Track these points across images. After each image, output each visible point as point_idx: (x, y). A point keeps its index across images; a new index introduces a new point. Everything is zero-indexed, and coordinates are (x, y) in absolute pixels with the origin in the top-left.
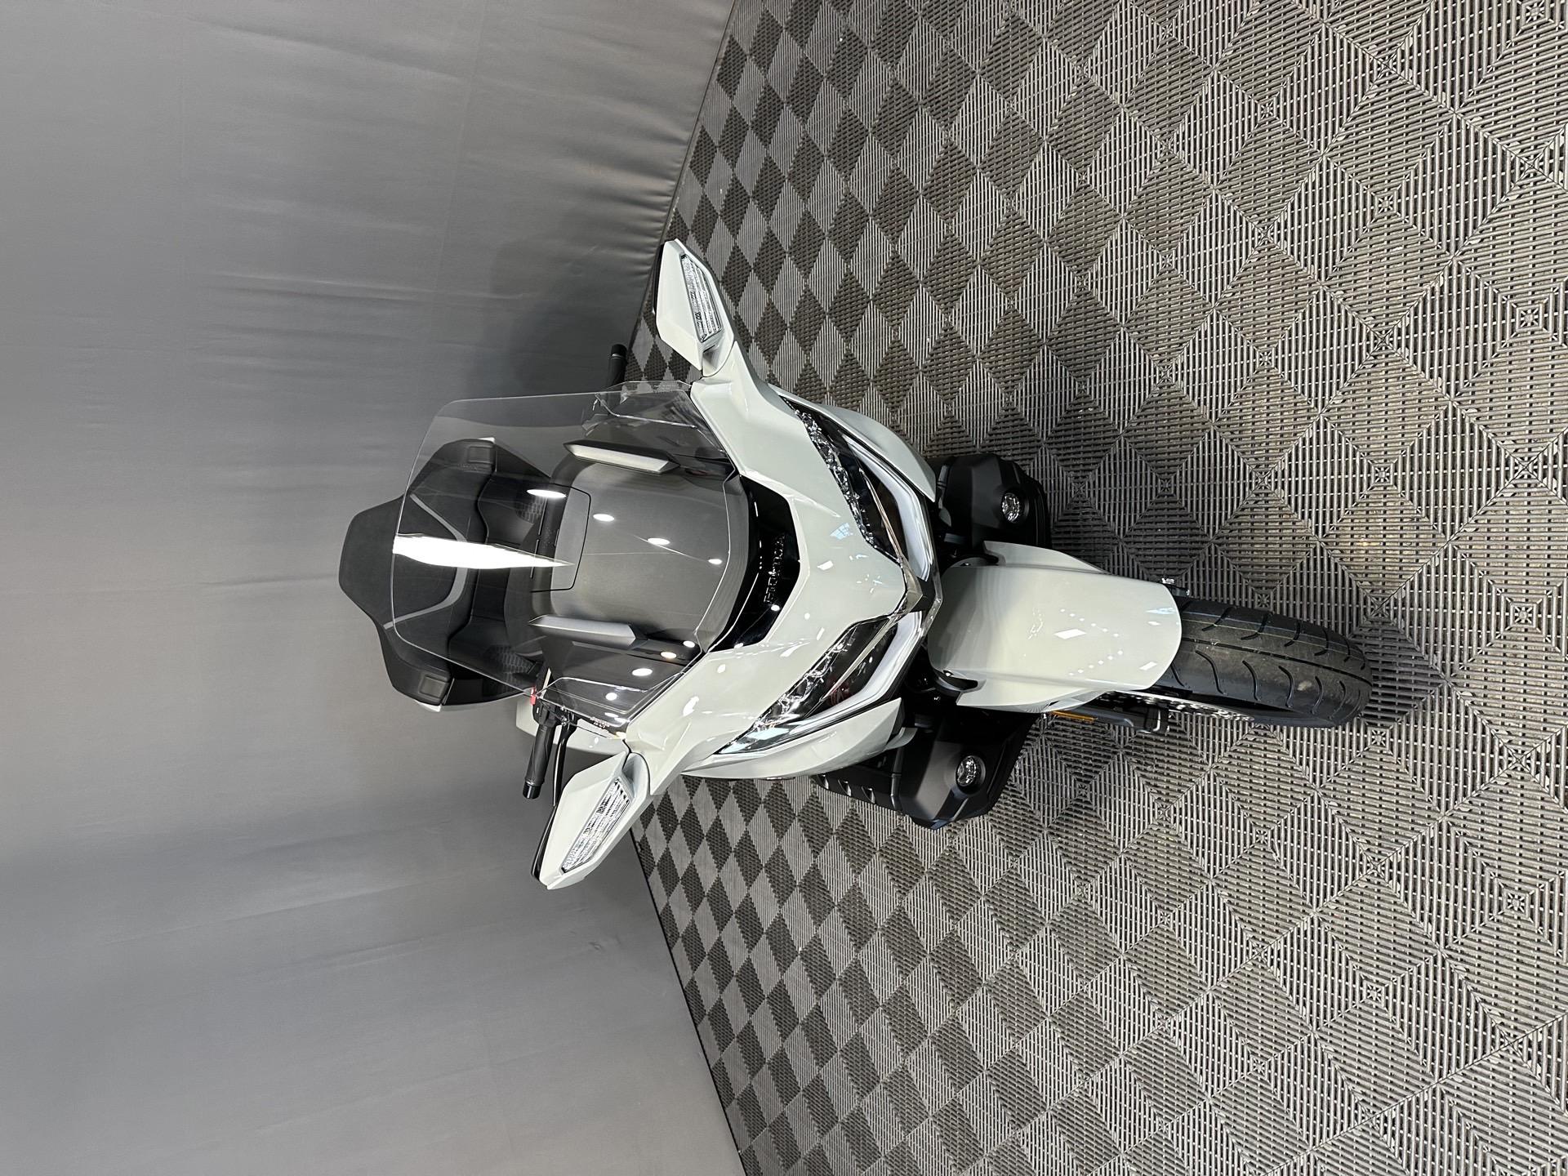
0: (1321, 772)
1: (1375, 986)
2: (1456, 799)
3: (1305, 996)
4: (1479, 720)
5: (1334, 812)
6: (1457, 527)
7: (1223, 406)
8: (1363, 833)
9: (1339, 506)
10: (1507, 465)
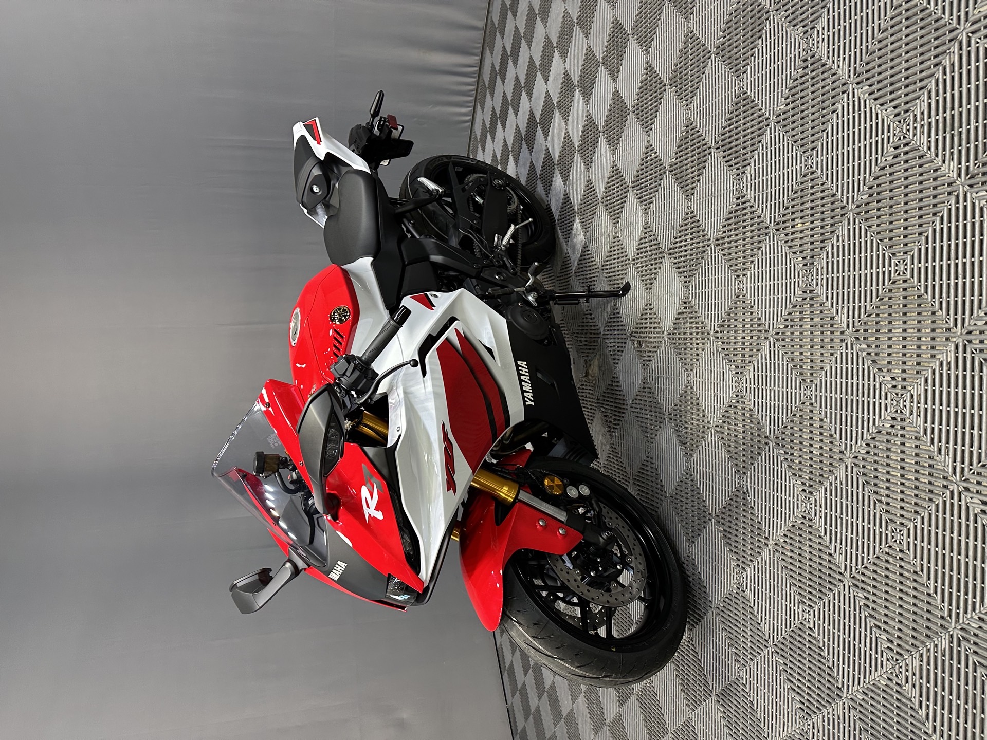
0: (774, 425)
1: (808, 609)
2: (857, 443)
3: (766, 616)
4: (871, 368)
5: (782, 458)
6: (855, 197)
7: (718, 132)
8: (800, 476)
9: (784, 197)
10: (889, 131)
